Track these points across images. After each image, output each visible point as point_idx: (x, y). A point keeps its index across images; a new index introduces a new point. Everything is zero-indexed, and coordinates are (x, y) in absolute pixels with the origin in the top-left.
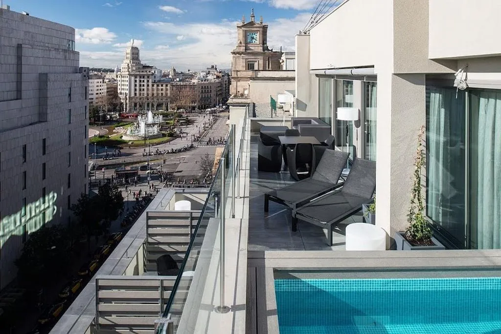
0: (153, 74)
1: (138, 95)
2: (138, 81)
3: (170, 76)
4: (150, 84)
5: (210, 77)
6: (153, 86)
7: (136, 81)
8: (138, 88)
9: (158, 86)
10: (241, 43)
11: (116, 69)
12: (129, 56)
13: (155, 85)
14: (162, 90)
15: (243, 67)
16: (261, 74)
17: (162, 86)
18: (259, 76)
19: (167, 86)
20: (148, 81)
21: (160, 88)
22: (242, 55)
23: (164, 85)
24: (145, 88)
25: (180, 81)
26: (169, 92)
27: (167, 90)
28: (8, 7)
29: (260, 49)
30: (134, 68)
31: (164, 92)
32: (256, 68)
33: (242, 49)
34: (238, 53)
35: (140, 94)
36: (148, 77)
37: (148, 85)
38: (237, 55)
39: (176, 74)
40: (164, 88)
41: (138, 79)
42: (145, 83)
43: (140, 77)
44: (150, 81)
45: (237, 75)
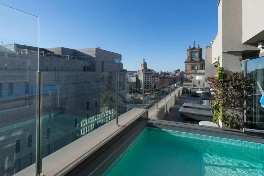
0: (152, 73)
1: (146, 82)
2: (146, 76)
3: (160, 74)
4: (151, 77)
5: (177, 74)
6: (152, 78)
7: (145, 76)
8: (146, 79)
9: (154, 78)
10: (189, 57)
11: (138, 71)
12: (143, 65)
13: (153, 78)
14: (156, 80)
15: (190, 68)
16: (198, 71)
17: (156, 78)
18: (197, 72)
19: (158, 78)
20: (150, 76)
21: (155, 79)
22: (190, 63)
23: (157, 78)
24: (149, 79)
25: (164, 76)
26: (159, 80)
27: (158, 80)
28: (99, 48)
29: (198, 60)
30: (145, 71)
31: (157, 81)
32: (196, 69)
33: (189, 60)
34: (188, 62)
35: (147, 81)
36: (150, 74)
37: (150, 78)
38: (187, 63)
39: (162, 73)
40: (157, 79)
41: (146, 75)
42: (149, 77)
43: (147, 74)
44: (151, 75)
45: (187, 72)
